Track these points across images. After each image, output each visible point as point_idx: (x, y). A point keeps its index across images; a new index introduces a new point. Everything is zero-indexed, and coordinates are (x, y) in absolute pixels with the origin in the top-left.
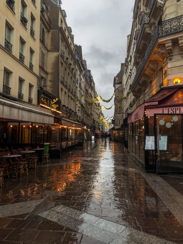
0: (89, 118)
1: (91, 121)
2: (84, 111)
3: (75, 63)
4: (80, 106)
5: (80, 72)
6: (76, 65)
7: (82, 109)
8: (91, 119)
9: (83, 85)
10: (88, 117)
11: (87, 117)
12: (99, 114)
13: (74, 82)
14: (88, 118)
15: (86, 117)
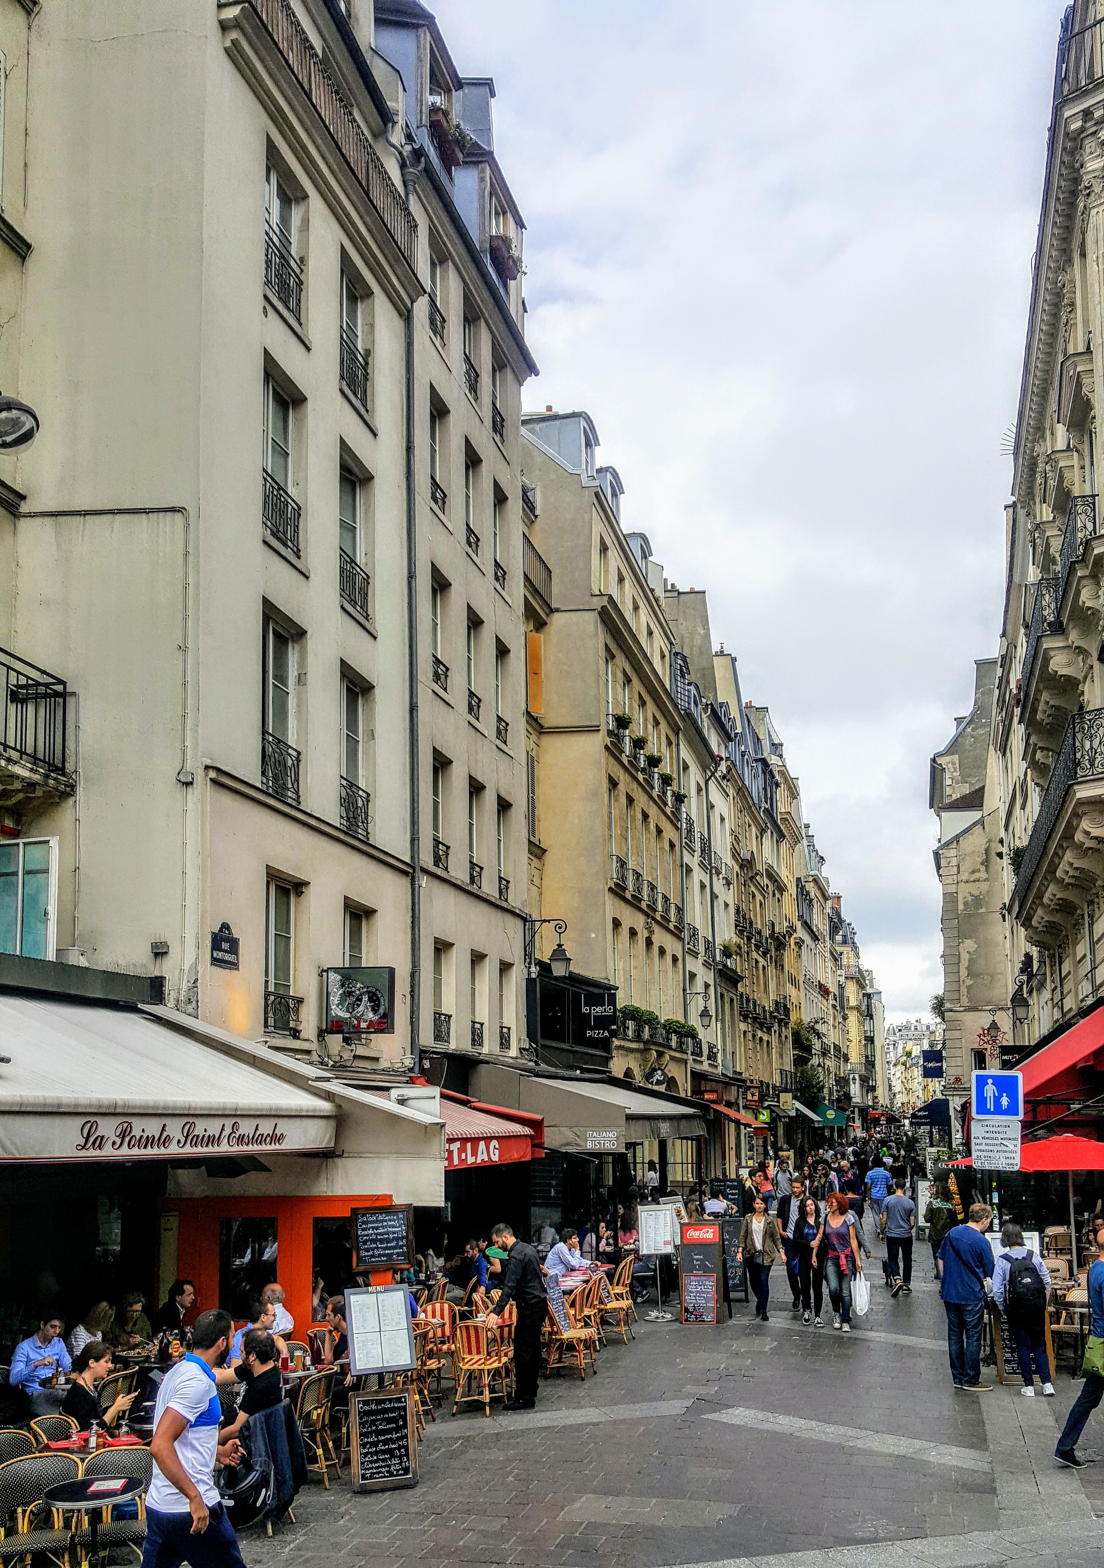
0: (765, 1038)
1: (781, 1056)
2: (732, 1000)
3: (677, 734)
4: (712, 983)
5: (704, 768)
6: (678, 745)
7: (722, 995)
8: (780, 1042)
9: (722, 845)
10: (759, 1034)
11: (754, 1036)
12: (833, 989)
13: (672, 845)
14: (761, 1039)
15: (750, 1036)
